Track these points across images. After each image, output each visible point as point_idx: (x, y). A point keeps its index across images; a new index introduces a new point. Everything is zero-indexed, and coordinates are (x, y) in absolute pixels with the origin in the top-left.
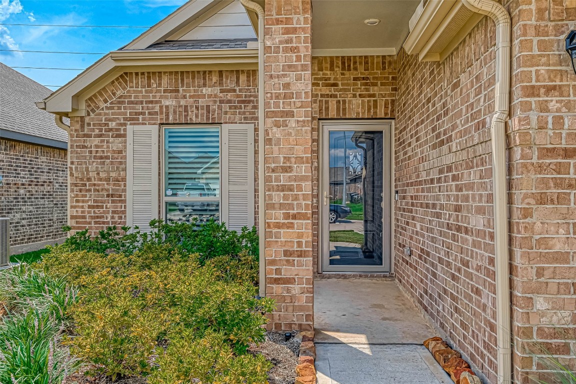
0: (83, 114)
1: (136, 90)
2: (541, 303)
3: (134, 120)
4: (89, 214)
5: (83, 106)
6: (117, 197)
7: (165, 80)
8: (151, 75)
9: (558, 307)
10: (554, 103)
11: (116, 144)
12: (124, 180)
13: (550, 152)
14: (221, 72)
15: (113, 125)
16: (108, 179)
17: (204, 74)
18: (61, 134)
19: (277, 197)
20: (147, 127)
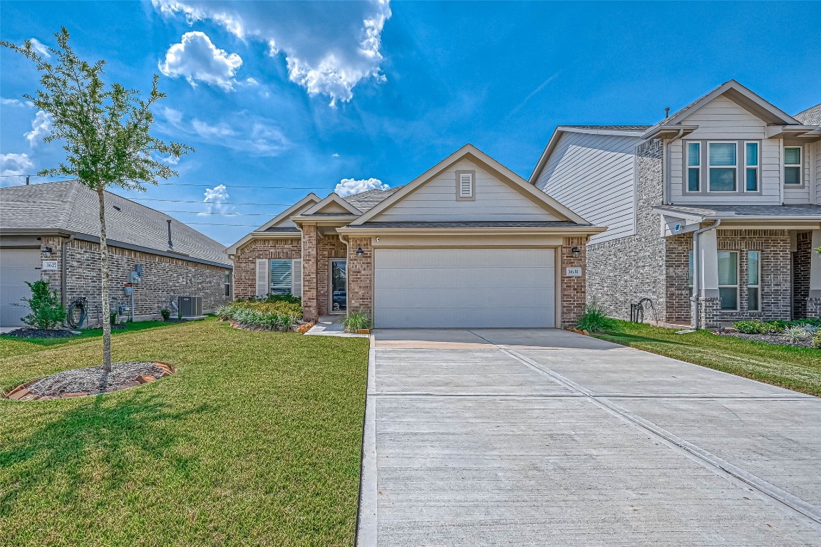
0: (240, 255)
1: (259, 246)
2: (353, 302)
3: (259, 258)
4: (241, 293)
5: (239, 251)
6: (253, 286)
7: (271, 242)
8: (265, 240)
9: (356, 302)
10: (355, 262)
11: (252, 266)
12: (255, 279)
13: (354, 272)
14: (292, 240)
15: (250, 259)
16: (249, 279)
17: (285, 240)
18: (231, 263)
19: (306, 284)
20: (264, 260)
